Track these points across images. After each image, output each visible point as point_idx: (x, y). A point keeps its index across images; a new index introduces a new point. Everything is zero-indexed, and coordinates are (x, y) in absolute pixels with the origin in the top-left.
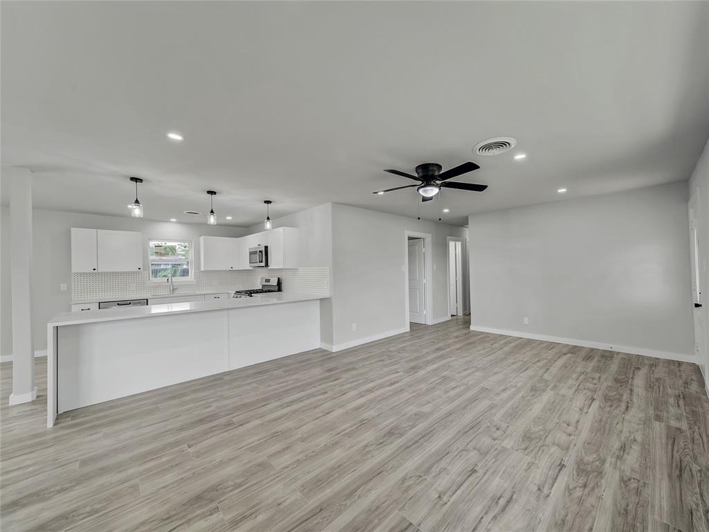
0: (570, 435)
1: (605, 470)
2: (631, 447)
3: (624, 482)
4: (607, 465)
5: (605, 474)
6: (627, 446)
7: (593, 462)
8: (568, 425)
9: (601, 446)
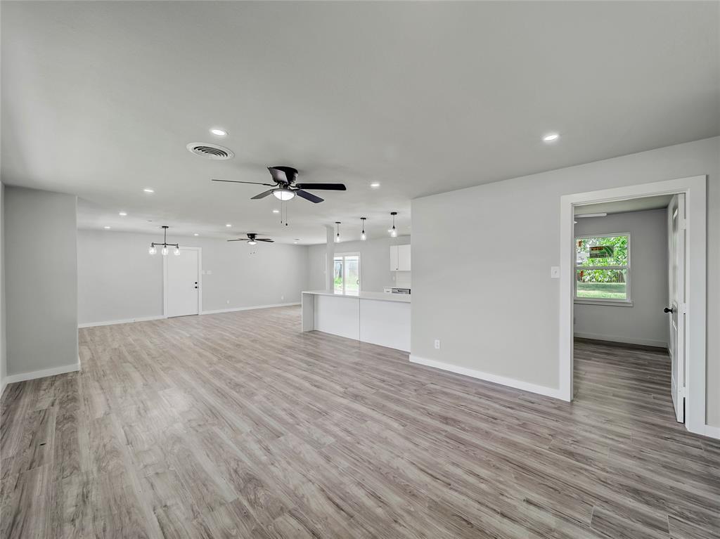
0: (145, 466)
1: (95, 465)
2: (76, 506)
3: (76, 468)
4: (95, 469)
5: (93, 462)
6: (81, 503)
7: (108, 462)
8: (157, 474)
9: (110, 480)
